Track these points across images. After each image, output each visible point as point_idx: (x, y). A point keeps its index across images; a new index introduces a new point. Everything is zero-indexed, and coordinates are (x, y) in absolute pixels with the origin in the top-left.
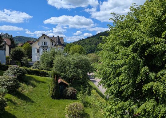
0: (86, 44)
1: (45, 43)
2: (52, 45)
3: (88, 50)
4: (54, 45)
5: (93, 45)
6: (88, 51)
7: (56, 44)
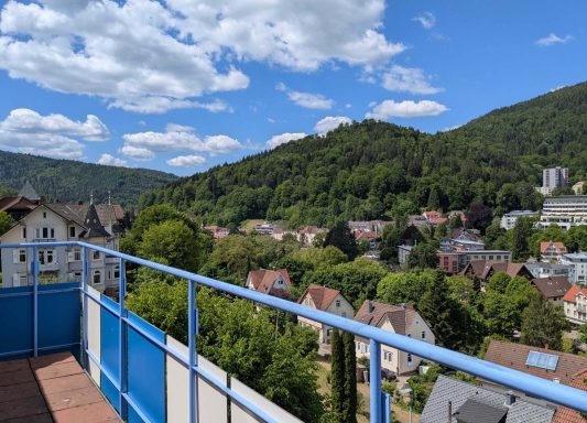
0: (236, 182)
1: (45, 230)
2: (73, 235)
3: (243, 204)
4: (77, 235)
5: (264, 187)
6: (245, 208)
7: (85, 232)
